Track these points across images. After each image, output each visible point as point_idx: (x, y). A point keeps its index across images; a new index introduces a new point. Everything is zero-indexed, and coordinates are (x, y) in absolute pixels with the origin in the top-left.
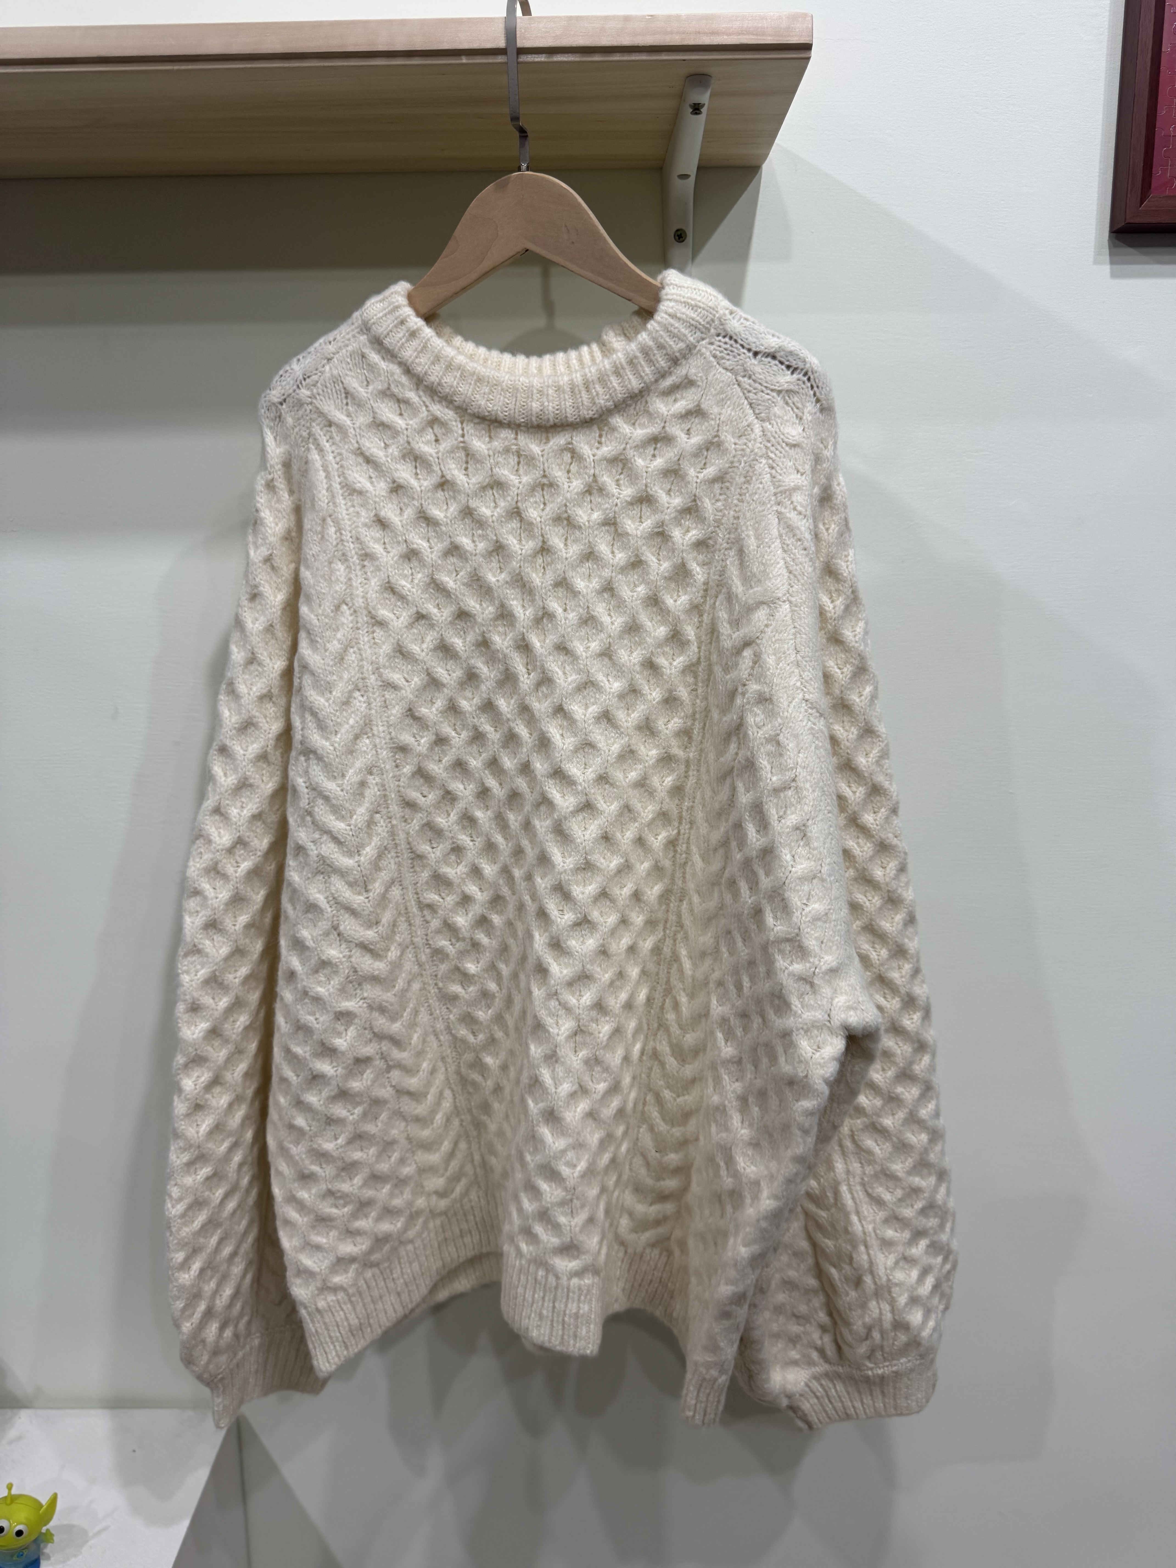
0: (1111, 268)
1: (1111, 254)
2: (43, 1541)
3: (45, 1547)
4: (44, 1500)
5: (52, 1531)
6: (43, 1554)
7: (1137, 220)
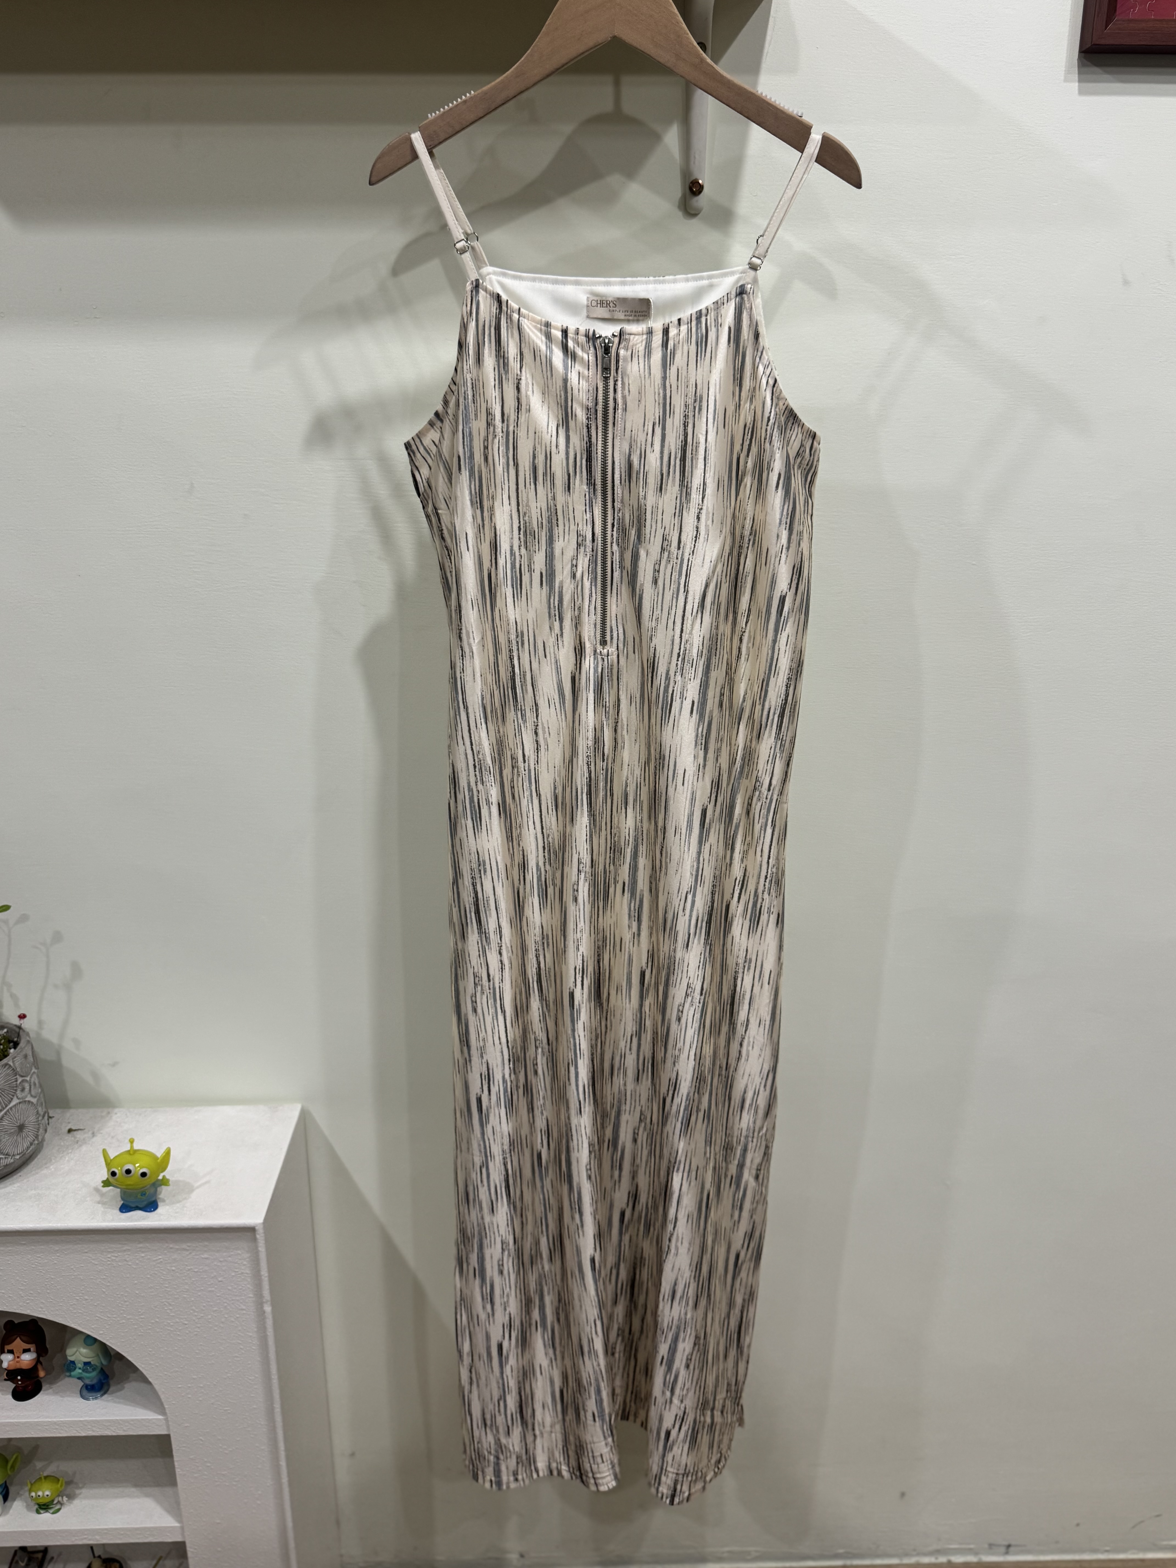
0: (1079, 86)
1: (1079, 73)
2: (161, 1185)
3: (161, 1192)
4: (159, 1154)
5: (167, 1177)
6: (159, 1198)
7: (1103, 42)
